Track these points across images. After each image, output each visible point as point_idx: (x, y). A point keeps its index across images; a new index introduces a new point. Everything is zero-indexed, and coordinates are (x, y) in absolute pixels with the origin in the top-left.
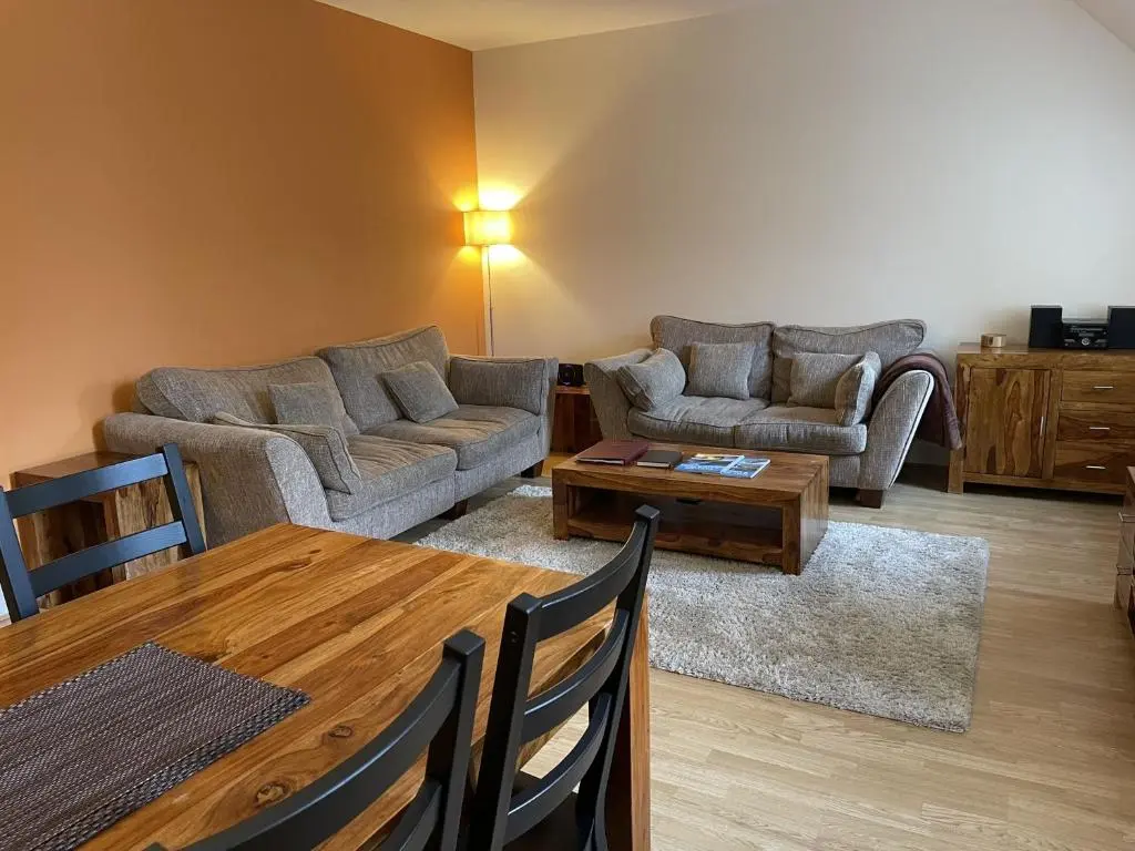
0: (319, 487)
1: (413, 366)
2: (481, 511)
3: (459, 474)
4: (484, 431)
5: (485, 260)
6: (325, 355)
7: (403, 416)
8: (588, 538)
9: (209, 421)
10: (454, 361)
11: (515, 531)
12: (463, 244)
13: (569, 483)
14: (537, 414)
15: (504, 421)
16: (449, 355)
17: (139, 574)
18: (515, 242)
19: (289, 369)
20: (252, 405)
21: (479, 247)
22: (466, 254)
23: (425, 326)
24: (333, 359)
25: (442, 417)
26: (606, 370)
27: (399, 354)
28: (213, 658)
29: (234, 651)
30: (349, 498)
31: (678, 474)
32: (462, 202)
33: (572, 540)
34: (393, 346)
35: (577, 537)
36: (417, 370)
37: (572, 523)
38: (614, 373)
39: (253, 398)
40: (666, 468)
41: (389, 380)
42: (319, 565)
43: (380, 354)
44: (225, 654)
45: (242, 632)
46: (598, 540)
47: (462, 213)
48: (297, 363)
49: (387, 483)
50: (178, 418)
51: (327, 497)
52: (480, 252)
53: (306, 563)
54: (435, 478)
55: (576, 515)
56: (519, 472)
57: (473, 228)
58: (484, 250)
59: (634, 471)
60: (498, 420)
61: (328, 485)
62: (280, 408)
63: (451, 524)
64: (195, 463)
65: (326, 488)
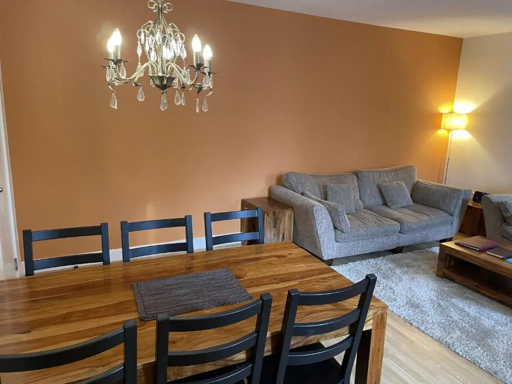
0: (332, 227)
1: (395, 183)
2: (409, 253)
3: (400, 235)
4: (419, 218)
5: (450, 136)
6: (356, 174)
7: (385, 204)
8: (453, 280)
9: (302, 194)
10: (418, 182)
11: (419, 267)
12: (440, 128)
13: (447, 252)
14: (452, 215)
15: (431, 215)
16: (417, 179)
17: (268, 242)
18: (468, 129)
19: (339, 178)
20: (320, 189)
21: (449, 130)
22: (441, 133)
23: (407, 164)
24: (359, 176)
25: (404, 207)
26: (493, 201)
27: (390, 176)
28: (240, 278)
29: (246, 278)
30: (343, 234)
31: (506, 263)
32: (443, 109)
33: (444, 279)
34: (389, 173)
35: (448, 279)
36: (397, 185)
37: (445, 271)
38: (498, 203)
39: (321, 187)
40: (502, 258)
41: (382, 188)
42: (288, 259)
43: (382, 176)
44: (243, 278)
45: (252, 273)
46: (456, 282)
47: (442, 114)
48: (343, 175)
49: (362, 232)
50: (293, 190)
51: (335, 231)
52: (449, 132)
53: (284, 257)
54: (387, 234)
55: (449, 268)
56: (439, 240)
57: (446, 122)
58: (451, 131)
59: (483, 256)
60: (429, 214)
61: (336, 227)
62: (329, 193)
63: (392, 255)
64: (293, 208)
65: (335, 228)
